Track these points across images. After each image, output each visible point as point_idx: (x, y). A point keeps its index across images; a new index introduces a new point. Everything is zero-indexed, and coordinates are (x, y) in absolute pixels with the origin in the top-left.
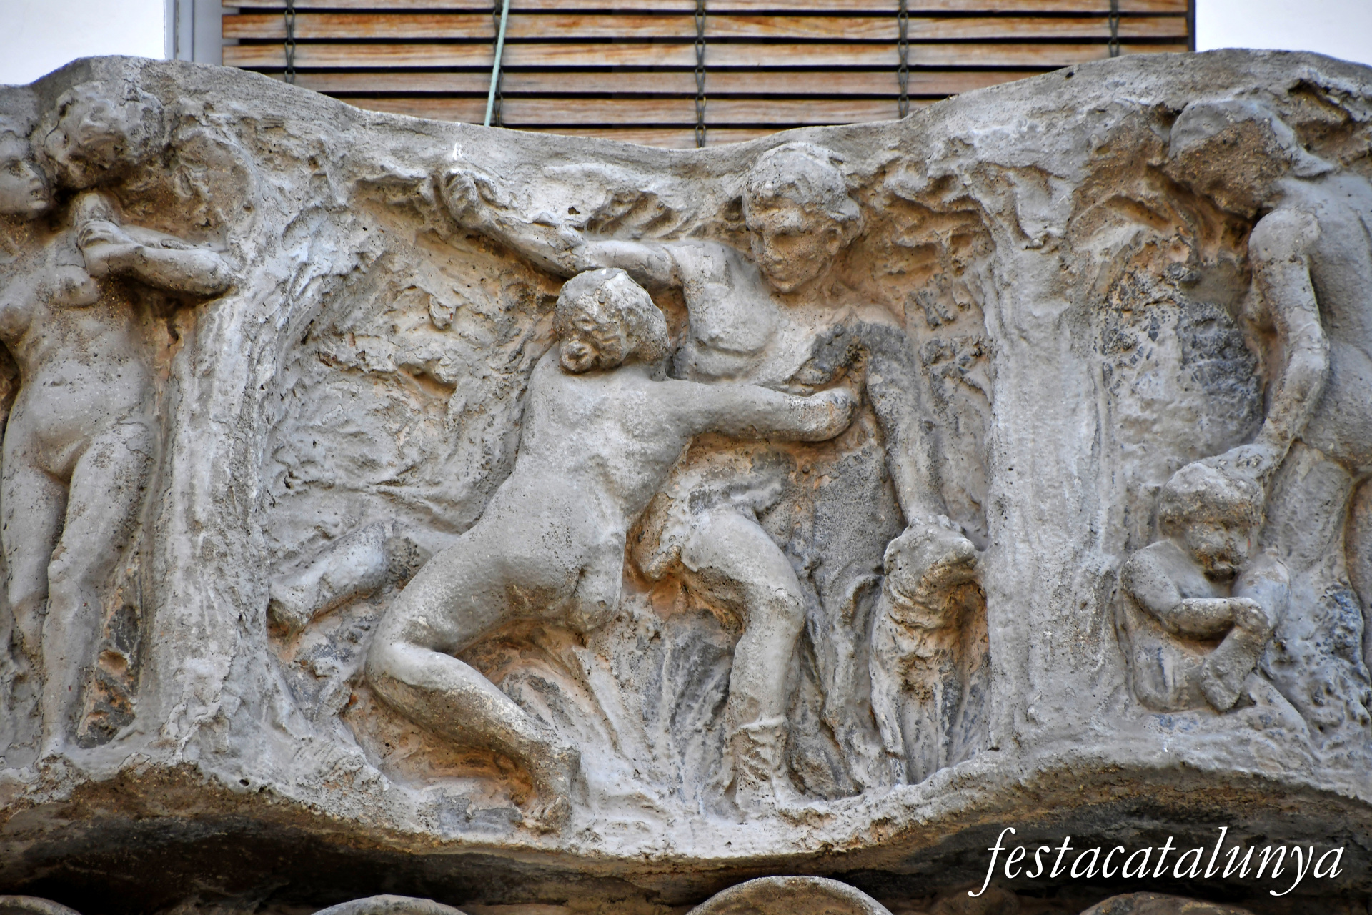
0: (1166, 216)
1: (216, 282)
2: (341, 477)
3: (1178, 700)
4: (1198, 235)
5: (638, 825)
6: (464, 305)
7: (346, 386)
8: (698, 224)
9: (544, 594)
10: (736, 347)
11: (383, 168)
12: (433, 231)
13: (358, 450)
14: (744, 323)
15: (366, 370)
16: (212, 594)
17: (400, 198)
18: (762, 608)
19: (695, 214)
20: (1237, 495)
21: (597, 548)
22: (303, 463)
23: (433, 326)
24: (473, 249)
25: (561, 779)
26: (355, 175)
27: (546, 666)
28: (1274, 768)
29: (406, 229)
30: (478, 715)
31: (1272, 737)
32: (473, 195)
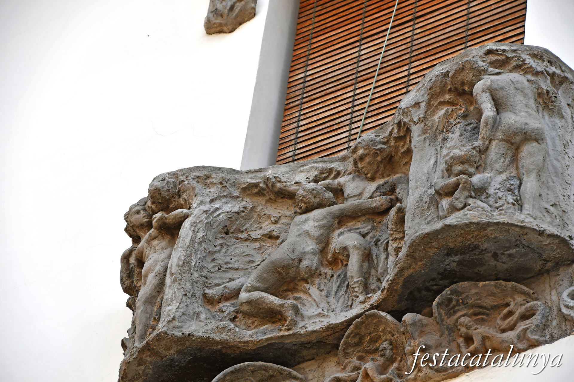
0: (456, 102)
1: (183, 215)
2: (242, 266)
3: (448, 213)
4: (467, 104)
5: (320, 321)
6: (282, 215)
7: (244, 244)
8: (348, 172)
9: (287, 267)
10: (354, 194)
11: (247, 182)
12: (270, 198)
13: (247, 259)
14: (356, 188)
15: (251, 239)
16: (176, 290)
17: (256, 190)
18: (351, 250)
19: (347, 170)
20: (463, 153)
21: (305, 252)
22: (226, 263)
23: (273, 223)
24: (284, 200)
25: (290, 312)
26: (240, 187)
27: (299, 293)
28: (476, 219)
29: (262, 200)
30: (264, 303)
31: (475, 211)
32: (273, 180)
